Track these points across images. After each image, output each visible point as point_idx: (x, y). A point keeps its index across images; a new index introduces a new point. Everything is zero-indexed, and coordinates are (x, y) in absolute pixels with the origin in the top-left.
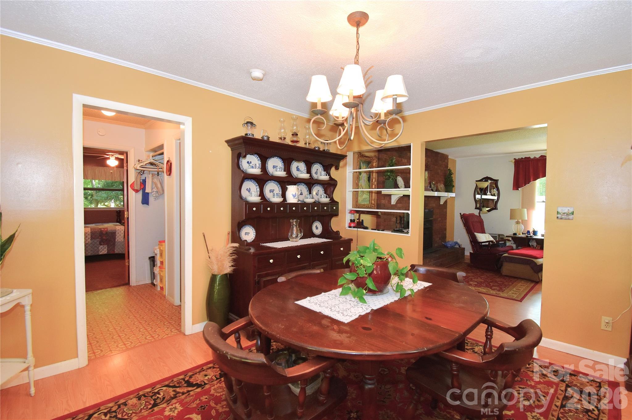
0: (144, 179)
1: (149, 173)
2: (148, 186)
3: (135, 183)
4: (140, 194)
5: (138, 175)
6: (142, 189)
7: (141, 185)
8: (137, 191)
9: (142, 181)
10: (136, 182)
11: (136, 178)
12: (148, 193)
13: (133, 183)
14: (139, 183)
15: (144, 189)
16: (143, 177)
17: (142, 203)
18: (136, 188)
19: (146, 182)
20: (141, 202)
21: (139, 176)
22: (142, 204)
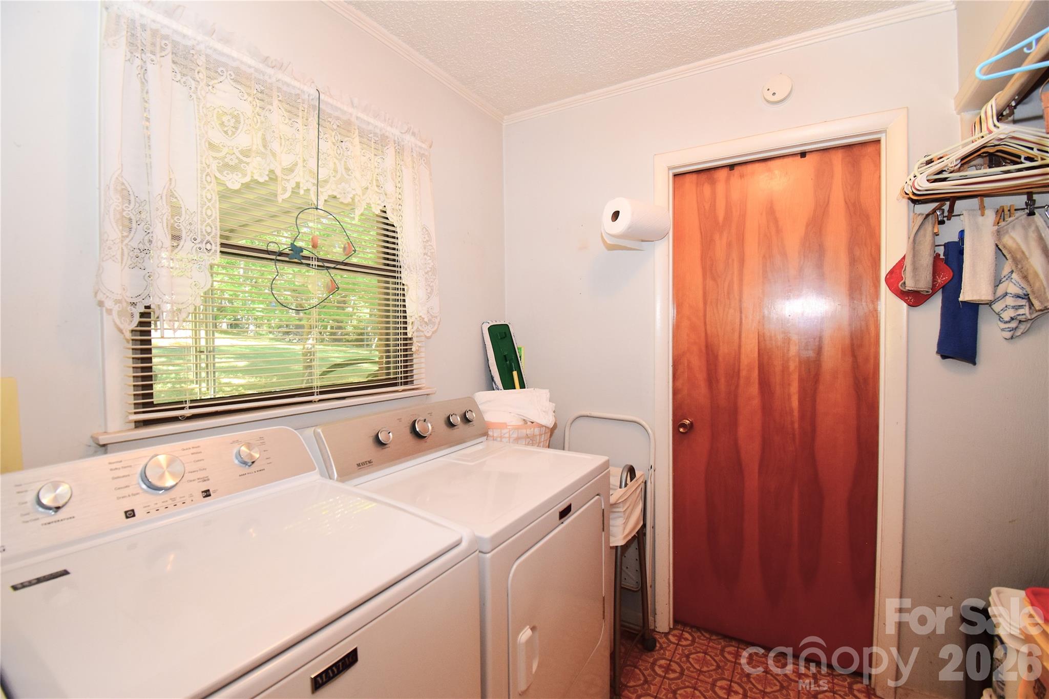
0: (956, 239)
1: (982, 208)
2: (974, 266)
3: (908, 263)
4: (933, 311)
5: (922, 224)
6: (943, 287)
7: (935, 273)
8: (915, 299)
9: (941, 251)
10: (914, 256)
11: (915, 242)
12: (973, 308)
13: (900, 265)
14: (926, 260)
15: (952, 288)
16: (949, 233)
17: (938, 352)
18: (910, 285)
19: (961, 252)
20: (935, 348)
21: (929, 227)
22: (939, 357)
